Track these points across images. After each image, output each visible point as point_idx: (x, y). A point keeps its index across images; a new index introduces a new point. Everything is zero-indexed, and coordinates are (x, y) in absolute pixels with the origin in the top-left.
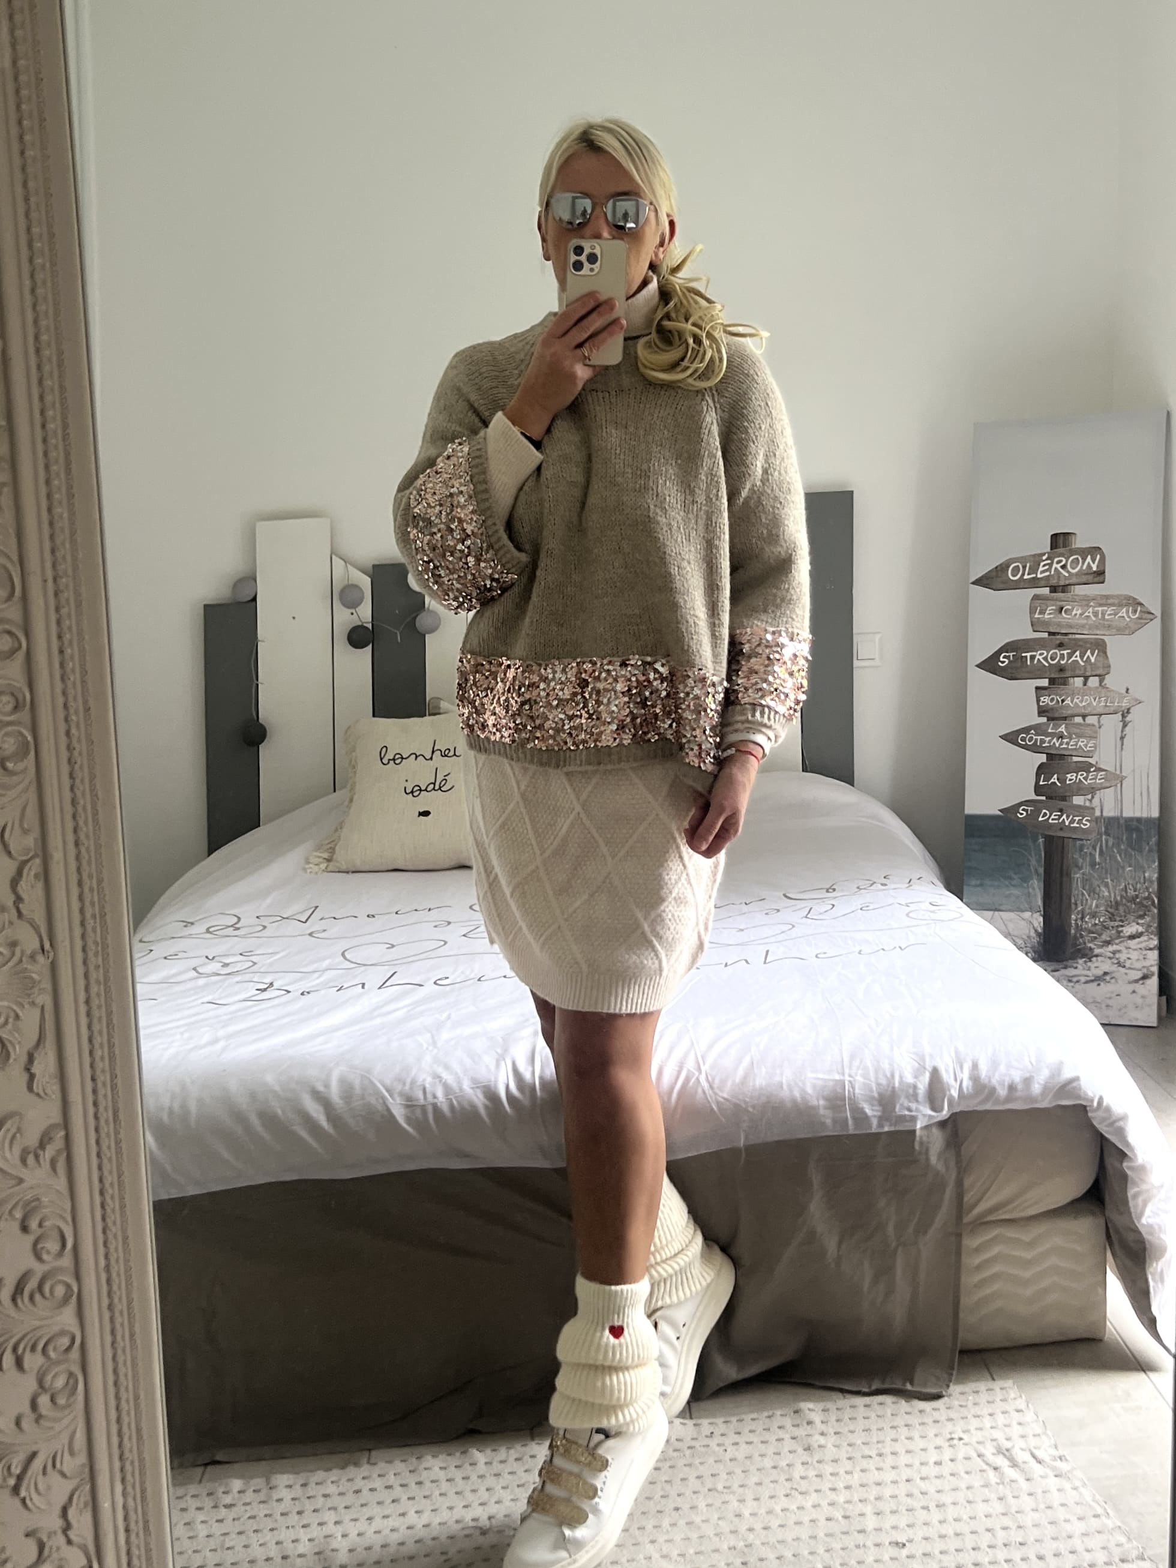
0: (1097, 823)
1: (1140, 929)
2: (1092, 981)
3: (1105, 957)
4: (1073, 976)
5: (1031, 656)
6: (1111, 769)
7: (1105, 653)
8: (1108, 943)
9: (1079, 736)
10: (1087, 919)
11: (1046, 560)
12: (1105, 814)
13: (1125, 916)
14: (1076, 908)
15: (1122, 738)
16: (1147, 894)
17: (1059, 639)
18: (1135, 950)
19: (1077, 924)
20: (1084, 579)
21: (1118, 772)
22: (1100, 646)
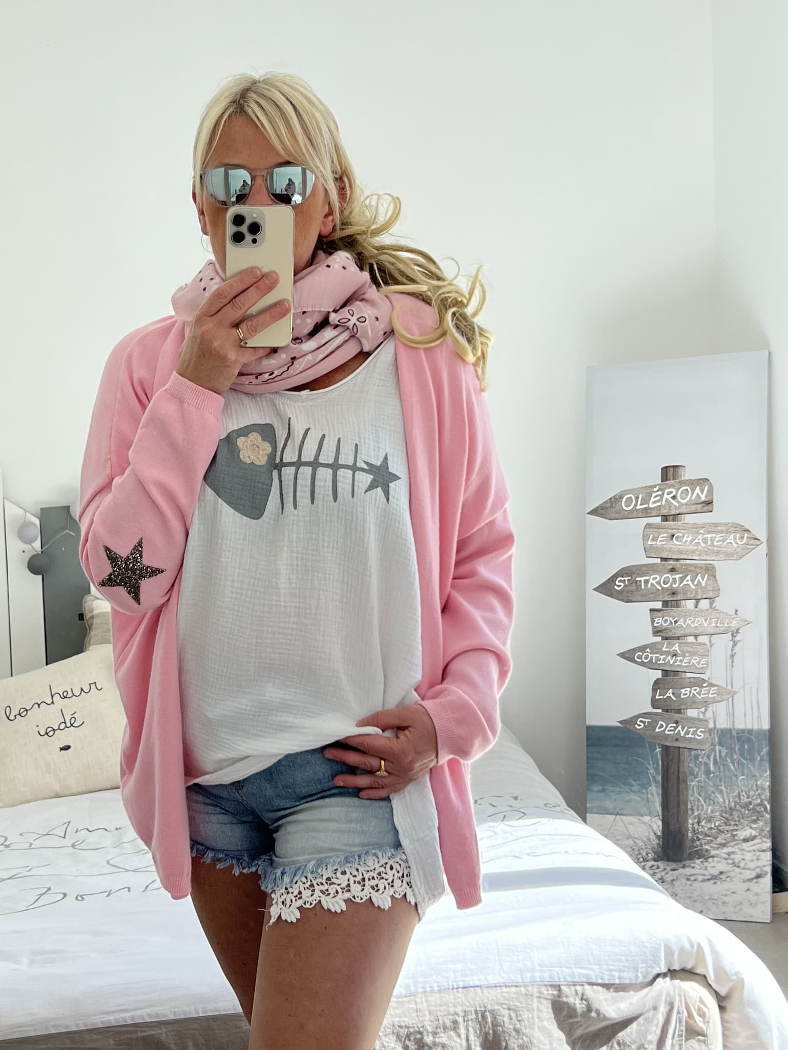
0: (710, 734)
1: (754, 833)
2: (709, 880)
3: (721, 858)
4: (690, 875)
5: (645, 580)
6: (724, 686)
7: (715, 577)
8: (724, 845)
9: (693, 654)
10: (703, 823)
11: (658, 491)
12: (719, 726)
13: (739, 821)
14: (693, 813)
15: (732, 656)
16: (759, 801)
17: (671, 564)
18: (750, 851)
19: (693, 828)
20: (693, 508)
21: (729, 687)
22: (710, 570)
